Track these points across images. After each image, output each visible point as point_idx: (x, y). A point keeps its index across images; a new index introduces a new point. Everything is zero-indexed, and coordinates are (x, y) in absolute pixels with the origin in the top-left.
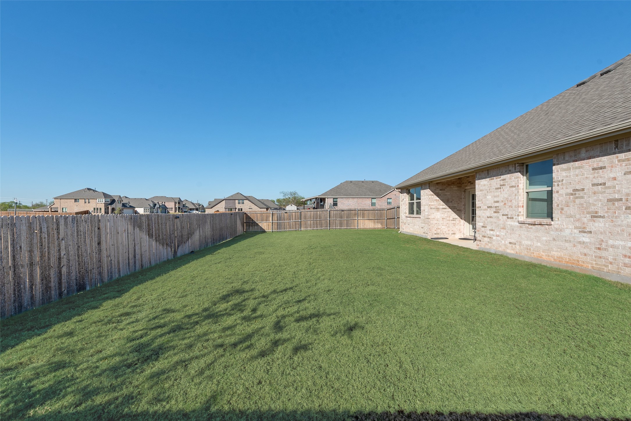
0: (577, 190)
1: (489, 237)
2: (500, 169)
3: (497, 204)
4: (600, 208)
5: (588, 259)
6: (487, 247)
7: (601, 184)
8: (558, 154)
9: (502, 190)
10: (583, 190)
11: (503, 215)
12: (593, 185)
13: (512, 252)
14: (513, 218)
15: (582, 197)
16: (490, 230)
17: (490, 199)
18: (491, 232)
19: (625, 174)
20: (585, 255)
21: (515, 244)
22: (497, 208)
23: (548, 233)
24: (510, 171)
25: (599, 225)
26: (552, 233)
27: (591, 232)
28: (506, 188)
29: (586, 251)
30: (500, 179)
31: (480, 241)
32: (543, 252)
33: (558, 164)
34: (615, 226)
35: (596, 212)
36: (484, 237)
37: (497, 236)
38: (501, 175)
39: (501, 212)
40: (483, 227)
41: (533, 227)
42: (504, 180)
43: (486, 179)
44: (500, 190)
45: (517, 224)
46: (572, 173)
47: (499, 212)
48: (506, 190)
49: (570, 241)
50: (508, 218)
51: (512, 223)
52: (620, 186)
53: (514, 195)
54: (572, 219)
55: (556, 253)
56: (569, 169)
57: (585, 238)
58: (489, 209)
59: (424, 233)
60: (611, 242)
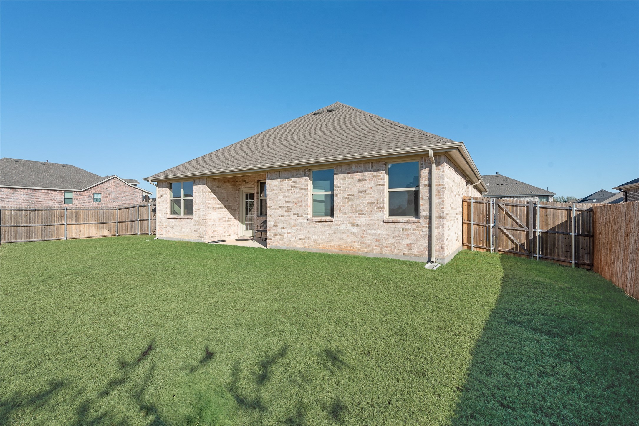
0: (350, 195)
1: (280, 235)
2: (291, 172)
3: (288, 204)
4: (363, 207)
5: (356, 245)
6: (279, 245)
7: (364, 192)
8: (337, 166)
9: (293, 191)
10: (353, 195)
11: (294, 214)
12: (359, 192)
13: (302, 246)
14: (303, 217)
15: (353, 200)
16: (281, 228)
17: (281, 199)
18: (283, 230)
19: (376, 186)
20: (355, 242)
21: (305, 239)
22: (289, 208)
23: (330, 228)
24: (301, 174)
25: (363, 220)
26: (333, 227)
27: (358, 225)
28: (297, 190)
29: (355, 239)
30: (292, 181)
31: (272, 239)
32: (326, 243)
33: (337, 174)
34: (371, 220)
35: (361, 211)
36: (276, 235)
37: (288, 233)
38: (292, 177)
39: (293, 211)
40: (274, 226)
41: (319, 223)
42: (295, 182)
43: (278, 180)
44: (291, 191)
45: (307, 221)
46: (347, 181)
47: (290, 212)
48: (297, 191)
49: (345, 233)
50: (298, 216)
51: (302, 221)
52: (374, 193)
53: (304, 196)
54: (346, 216)
55: (335, 244)
56: (344, 179)
57: (354, 230)
58: (280, 209)
59: (198, 237)
60: (369, 231)
